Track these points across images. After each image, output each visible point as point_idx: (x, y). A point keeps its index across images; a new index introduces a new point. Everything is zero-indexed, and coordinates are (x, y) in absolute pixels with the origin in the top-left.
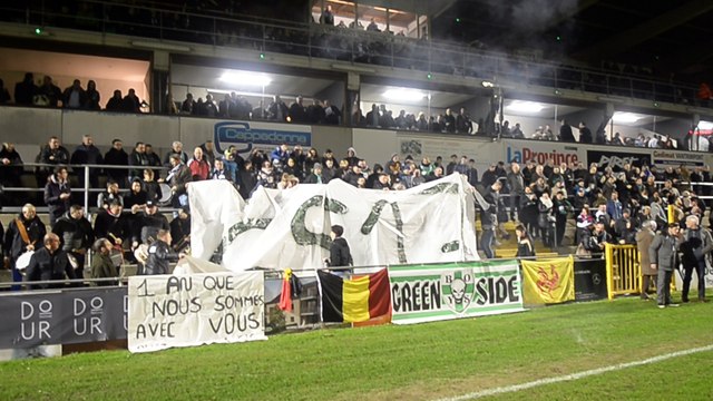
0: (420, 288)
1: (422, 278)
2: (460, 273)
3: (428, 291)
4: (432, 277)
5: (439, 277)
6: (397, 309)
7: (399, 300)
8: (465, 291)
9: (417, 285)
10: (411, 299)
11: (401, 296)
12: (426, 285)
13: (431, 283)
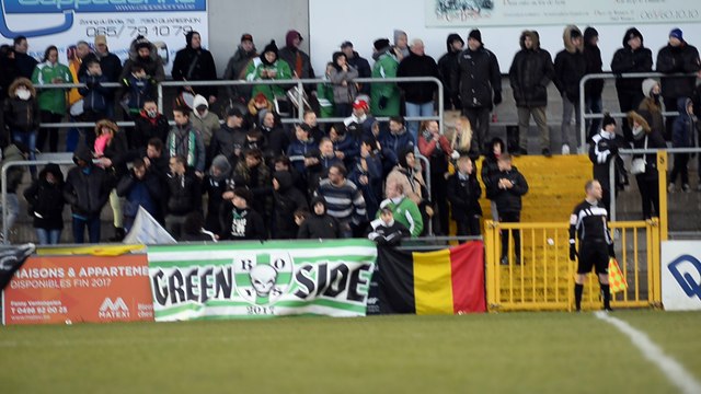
0: (199, 277)
1: (202, 263)
2: (268, 257)
3: (212, 280)
4: (217, 262)
5: (231, 261)
6: (163, 301)
7: (165, 290)
8: (274, 282)
9: (195, 273)
10: (184, 288)
11: (168, 284)
12: (210, 272)
13: (216, 270)
